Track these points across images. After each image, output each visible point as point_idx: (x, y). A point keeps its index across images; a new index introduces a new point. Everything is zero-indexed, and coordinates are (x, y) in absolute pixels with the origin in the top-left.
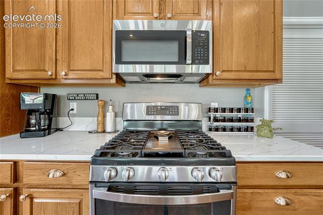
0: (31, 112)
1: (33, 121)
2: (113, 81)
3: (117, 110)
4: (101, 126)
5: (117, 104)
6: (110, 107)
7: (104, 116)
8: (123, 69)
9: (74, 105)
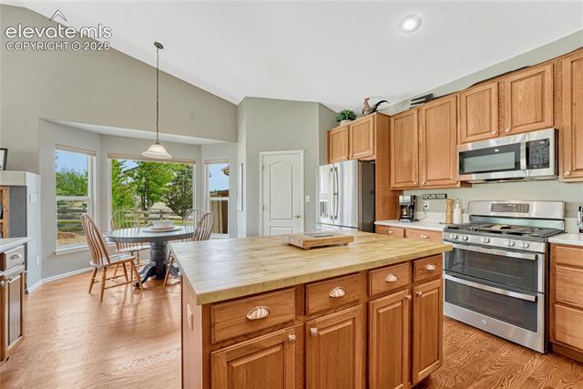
0: (402, 207)
1: (405, 213)
2: (459, 185)
3: (464, 207)
4: (449, 219)
5: (464, 202)
6: (457, 205)
7: (452, 212)
8: (465, 178)
9: (427, 203)
